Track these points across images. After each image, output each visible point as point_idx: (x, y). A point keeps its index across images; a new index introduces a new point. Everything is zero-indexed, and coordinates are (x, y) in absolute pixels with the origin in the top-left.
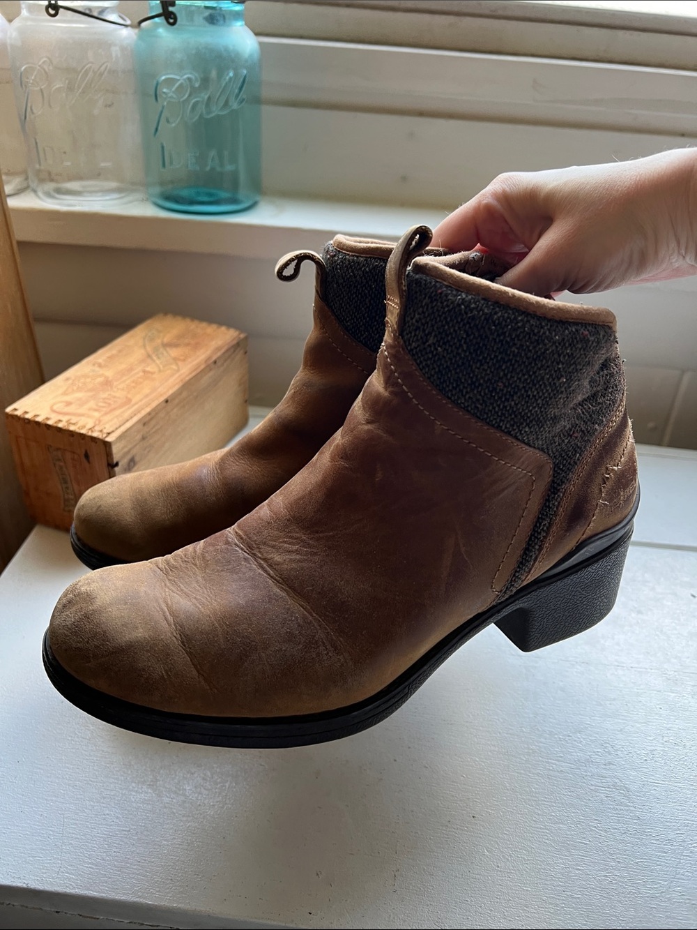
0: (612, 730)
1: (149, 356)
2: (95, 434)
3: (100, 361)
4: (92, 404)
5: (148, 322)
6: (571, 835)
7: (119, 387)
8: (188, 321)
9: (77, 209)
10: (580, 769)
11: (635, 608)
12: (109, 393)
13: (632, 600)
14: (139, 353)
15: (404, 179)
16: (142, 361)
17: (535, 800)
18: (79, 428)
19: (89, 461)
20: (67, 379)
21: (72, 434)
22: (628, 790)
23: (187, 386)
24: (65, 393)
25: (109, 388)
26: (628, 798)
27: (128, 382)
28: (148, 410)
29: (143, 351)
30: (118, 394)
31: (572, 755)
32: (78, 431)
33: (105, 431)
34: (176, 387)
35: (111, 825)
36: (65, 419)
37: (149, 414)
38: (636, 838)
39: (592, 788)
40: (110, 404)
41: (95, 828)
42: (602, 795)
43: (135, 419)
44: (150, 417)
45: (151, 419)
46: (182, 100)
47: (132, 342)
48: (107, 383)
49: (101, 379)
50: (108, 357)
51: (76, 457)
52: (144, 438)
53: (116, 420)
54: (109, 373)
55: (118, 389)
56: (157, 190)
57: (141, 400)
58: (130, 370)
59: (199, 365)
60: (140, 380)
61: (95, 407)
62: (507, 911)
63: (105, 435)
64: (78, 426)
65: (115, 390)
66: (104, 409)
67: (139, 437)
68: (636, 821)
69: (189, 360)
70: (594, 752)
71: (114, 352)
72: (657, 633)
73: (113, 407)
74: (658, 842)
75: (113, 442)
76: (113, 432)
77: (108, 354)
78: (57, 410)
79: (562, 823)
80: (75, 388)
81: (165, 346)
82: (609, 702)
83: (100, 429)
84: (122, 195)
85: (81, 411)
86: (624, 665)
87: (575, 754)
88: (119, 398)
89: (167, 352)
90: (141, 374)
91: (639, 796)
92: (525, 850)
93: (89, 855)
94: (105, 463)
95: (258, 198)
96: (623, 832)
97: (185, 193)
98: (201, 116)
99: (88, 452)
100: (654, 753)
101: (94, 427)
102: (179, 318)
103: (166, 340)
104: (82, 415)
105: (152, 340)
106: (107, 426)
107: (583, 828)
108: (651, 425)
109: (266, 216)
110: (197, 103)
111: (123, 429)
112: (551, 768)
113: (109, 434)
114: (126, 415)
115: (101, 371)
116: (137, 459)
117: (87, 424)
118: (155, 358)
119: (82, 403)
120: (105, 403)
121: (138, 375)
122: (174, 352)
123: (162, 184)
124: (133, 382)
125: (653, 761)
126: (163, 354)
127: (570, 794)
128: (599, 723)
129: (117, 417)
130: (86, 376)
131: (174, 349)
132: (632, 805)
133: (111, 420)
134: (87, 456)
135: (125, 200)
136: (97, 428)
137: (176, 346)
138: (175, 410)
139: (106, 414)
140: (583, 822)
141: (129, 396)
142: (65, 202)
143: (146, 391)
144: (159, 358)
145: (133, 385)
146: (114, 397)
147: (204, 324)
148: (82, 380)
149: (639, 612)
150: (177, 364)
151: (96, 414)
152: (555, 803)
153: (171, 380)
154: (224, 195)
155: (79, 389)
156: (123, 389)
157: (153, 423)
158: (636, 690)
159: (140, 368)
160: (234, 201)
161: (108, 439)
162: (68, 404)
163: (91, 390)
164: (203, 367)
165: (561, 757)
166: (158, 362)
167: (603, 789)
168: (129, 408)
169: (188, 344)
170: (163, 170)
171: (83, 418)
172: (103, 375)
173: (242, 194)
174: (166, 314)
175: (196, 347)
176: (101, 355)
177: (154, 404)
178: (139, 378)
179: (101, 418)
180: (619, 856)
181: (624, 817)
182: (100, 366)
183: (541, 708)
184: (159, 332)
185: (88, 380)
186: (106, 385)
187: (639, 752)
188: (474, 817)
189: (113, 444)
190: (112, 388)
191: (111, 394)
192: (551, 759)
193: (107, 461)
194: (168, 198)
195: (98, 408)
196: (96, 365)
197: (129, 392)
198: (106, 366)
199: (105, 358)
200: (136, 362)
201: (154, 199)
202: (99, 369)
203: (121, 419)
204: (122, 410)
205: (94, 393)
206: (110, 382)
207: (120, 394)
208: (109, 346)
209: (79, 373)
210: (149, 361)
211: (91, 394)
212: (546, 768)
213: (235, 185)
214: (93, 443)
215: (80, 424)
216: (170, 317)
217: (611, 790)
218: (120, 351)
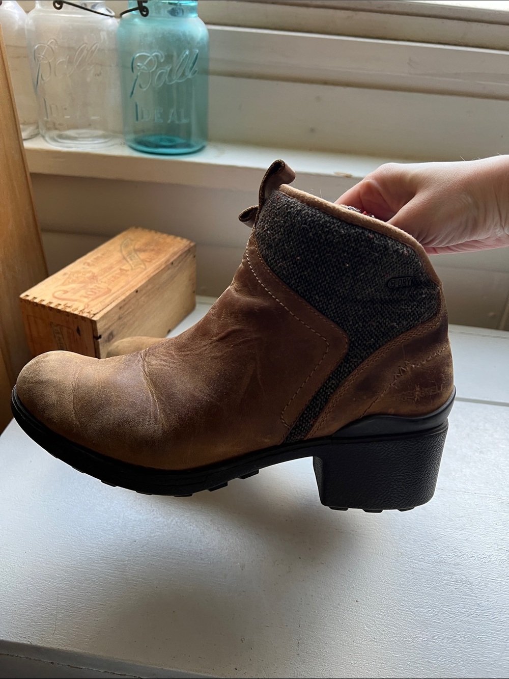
0: (460, 539)
1: (124, 258)
2: (85, 315)
3: (89, 261)
4: (83, 292)
5: (124, 233)
6: (429, 616)
7: (103, 280)
8: (153, 232)
9: (74, 150)
10: (436, 568)
11: (478, 449)
12: (94, 285)
13: (476, 443)
14: (117, 256)
15: (312, 130)
16: (120, 262)
17: (403, 590)
18: (73, 310)
19: (79, 334)
20: (65, 274)
21: (68, 314)
22: (472, 584)
23: (152, 280)
24: (63, 284)
25: (95, 281)
26: (472, 590)
27: (109, 277)
28: (123, 297)
29: (120, 254)
30: (101, 286)
31: (430, 557)
32: (72, 312)
33: (92, 312)
34: (144, 281)
35: (92, 600)
36: (63, 303)
37: (124, 300)
38: (477, 620)
39: (444, 582)
40: (95, 293)
42: (452, 587)
43: (114, 304)
44: (124, 303)
45: (125, 304)
46: (151, 71)
47: (112, 248)
48: (94, 278)
49: (89, 275)
50: (95, 259)
51: (70, 331)
52: (120, 318)
53: (99, 305)
54: (95, 270)
55: (101, 282)
56: (132, 136)
57: (118, 291)
58: (111, 268)
59: (161, 265)
60: (117, 275)
61: (85, 295)
62: (380, 671)
63: (91, 316)
64: (72, 309)
65: (100, 282)
66: (92, 297)
67: (117, 317)
68: (477, 607)
69: (154, 261)
70: (447, 555)
71: (99, 255)
72: (495, 468)
73: (97, 295)
74: (493, 623)
75: (97, 320)
76: (98, 313)
77: (95, 257)
78: (58, 297)
79: (422, 608)
80: (70, 281)
81: (136, 251)
82: (458, 519)
83: (88, 311)
84: (106, 140)
85: (74, 297)
86: (470, 492)
87: (432, 556)
88: (102, 288)
89: (137, 255)
90: (119, 271)
91: (479, 589)
92: (395, 627)
94: (91, 336)
95: (205, 143)
96: (467, 615)
97: (152, 139)
98: (165, 83)
99: (79, 327)
100: (491, 557)
101: (84, 309)
102: (147, 231)
103: (137, 247)
104: (76, 300)
105: (126, 246)
106: (93, 309)
107: (438, 612)
108: (491, 314)
109: (211, 157)
110: (162, 73)
111: (105, 311)
112: (414, 566)
113: (95, 314)
114: (107, 301)
115: (90, 269)
116: (115, 333)
117: (78, 307)
118: (129, 260)
119: (75, 291)
120: (92, 292)
121: (116, 272)
122: (143, 256)
123: (135, 132)
124: (113, 277)
125: (490, 563)
126: (134, 257)
127: (428, 586)
128: (450, 534)
129: (100, 302)
130: (78, 272)
131: (143, 253)
132: (474, 595)
133: (97, 304)
134: (78, 330)
135: (109, 144)
136: (86, 310)
137: (144, 251)
138: (143, 298)
139: (93, 300)
140: (438, 607)
141: (110, 287)
142: (66, 145)
143: (122, 284)
144: (131, 260)
145: (112, 279)
146: (99, 288)
147: (165, 235)
148: (76, 275)
149: (481, 452)
150: (145, 265)
151: (86, 300)
152: (417, 592)
153: (140, 276)
154: (180, 141)
155: (74, 282)
156: (105, 282)
157: (127, 307)
158: (478, 510)
159: (118, 267)
160: (188, 145)
161: (94, 319)
162: (66, 292)
163: (81, 282)
164: (163, 267)
165: (422, 558)
166: (131, 262)
167: (453, 583)
168: (109, 296)
169: (153, 250)
170: (136, 122)
171: (76, 303)
172: (90, 271)
173: (193, 140)
174: (137, 227)
175: (158, 252)
176: (90, 257)
177: (128, 294)
178: (116, 274)
179: (89, 303)
180: (464, 633)
181: (468, 604)
182: (89, 264)
183: (408, 522)
184: (132, 240)
185: (81, 275)
186: (93, 279)
187: (480, 556)
188: (357, 601)
189: (97, 322)
190: (97, 281)
191: (96, 286)
192: (414, 560)
193: (93, 334)
194: (140, 143)
195: (87, 296)
196: (86, 264)
197: (109, 285)
198: (93, 265)
199: (92, 259)
200: (115, 263)
201: (130, 143)
202: (88, 267)
203: (103, 304)
204: (104, 297)
205: (84, 284)
206: (96, 277)
207: (103, 285)
208: (96, 250)
209: (73, 270)
210: (124, 261)
211: (82, 285)
212: (410, 566)
213: (189, 134)
214: (83, 322)
215: (74, 307)
216: (139, 230)
217: (458, 583)
218: (103, 254)
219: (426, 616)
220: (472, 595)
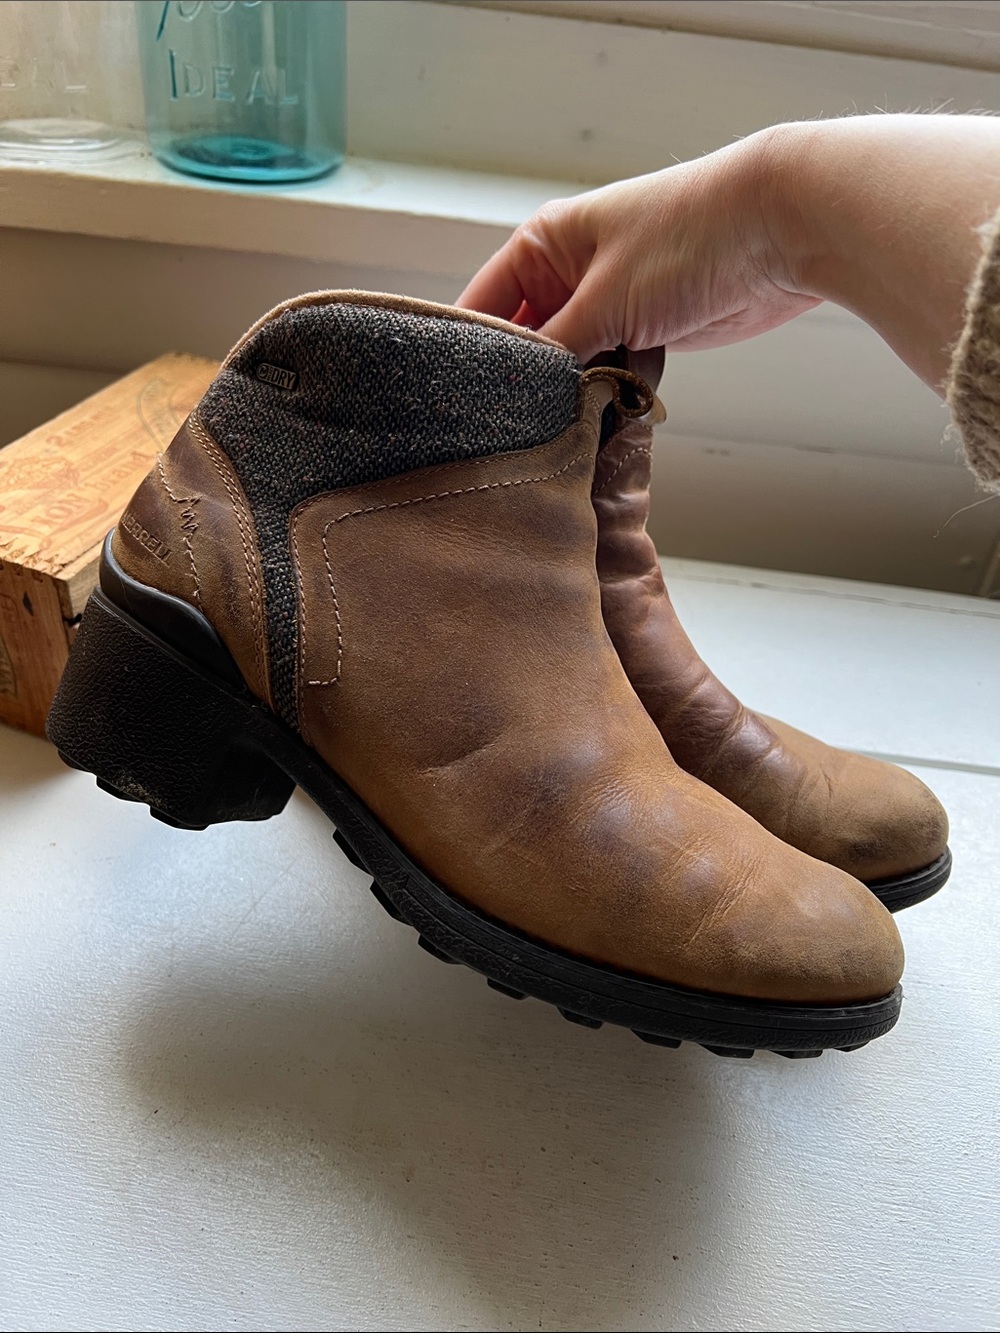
0: (909, 1098)
1: (145, 427)
2: (39, 567)
3: (60, 433)
4: (39, 511)
5: (149, 367)
6: (841, 1292)
7: (88, 481)
9: (41, 166)
10: (855, 1170)
12: (70, 491)
14: (128, 422)
15: (586, 135)
16: (133, 436)
17: (781, 1228)
18: (11, 554)
19: (31, 612)
21: (1, 564)
25: (72, 484)
27: (106, 472)
29: (135, 418)
30: (84, 494)
31: (842, 1144)
32: (9, 559)
33: (58, 561)
35: (47, 1264)
38: (949, 1298)
39: (876, 1204)
40: (70, 512)
41: (18, 1269)
42: (893, 1219)
47: (117, 402)
48: (70, 474)
49: (57, 467)
50: (74, 428)
51: (9, 603)
53: (77, 540)
54: (74, 456)
55: (86, 485)
56: (167, 138)
58: (111, 450)
60: (125, 469)
61: (43, 516)
63: (56, 569)
64: (11, 551)
65: (81, 485)
66: (59, 521)
68: (948, 1267)
70: (880, 1139)
71: (86, 418)
72: (984, 924)
73: (75, 517)
74: (985, 1306)
75: (69, 580)
76: (72, 562)
77: (76, 423)
79: (824, 1270)
80: (12, 482)
81: (174, 409)
82: (904, 1048)
83: (48, 558)
84: (106, 144)
85: (18, 523)
86: (930, 982)
87: (847, 1141)
88: (87, 501)
90: (130, 458)
91: (955, 1221)
92: (762, 1321)
93: (6, 1319)
94: (58, 617)
95: (338, 159)
97: (215, 145)
99: (29, 595)
100: (981, 1141)
101: (38, 553)
102: (201, 362)
103: (176, 400)
104: (21, 530)
105: (152, 398)
106: (62, 552)
107: (861, 1281)
108: (965, 560)
109: (352, 190)
111: (85, 560)
112: (807, 1168)
113: (64, 566)
114: (97, 533)
115: (61, 452)
117: (25, 548)
118: (155, 430)
119: (21, 507)
120: (62, 509)
121: (123, 462)
124: (114, 472)
125: (978, 1157)
126: (169, 424)
127: (838, 1216)
128: (887, 1086)
129: (79, 535)
130: (32, 460)
132: (942, 1236)
133: (72, 540)
134: (27, 602)
135: (113, 153)
136: (44, 555)
139: (62, 529)
140: (861, 1269)
141: (105, 498)
144: (161, 431)
145: (113, 477)
146: (79, 499)
148: (27, 468)
151: (46, 530)
152: (813, 1232)
154: (281, 150)
155: (20, 484)
156: (94, 486)
159: (129, 448)
160: (298, 162)
161: (61, 576)
163: (38, 486)
165: (825, 1147)
166: (159, 438)
167: (895, 1206)
168: (102, 520)
170: (172, 99)
171: (20, 536)
172: (63, 459)
173: (310, 151)
174: (179, 354)
176: (64, 423)
178: (123, 466)
179: (52, 538)
181: (929, 1259)
182: (59, 442)
184: (167, 384)
185: (37, 467)
186: (67, 476)
187: (954, 1140)
188: (675, 1258)
189: (70, 584)
190: (76, 483)
191: (72, 495)
192: (806, 1151)
193: (62, 612)
194: (184, 153)
195: (48, 518)
196: (53, 441)
197: (104, 491)
198: (70, 443)
199: (68, 429)
200: (122, 438)
201: (159, 153)
202: (56, 448)
203: (86, 539)
204: (89, 523)
205: (45, 490)
206: (74, 471)
207: (89, 493)
208: (79, 407)
209: (21, 456)
210: (146, 436)
211: (38, 492)
212: (798, 1168)
213: (300, 134)
214: (36, 582)
215: (16, 546)
216: (185, 359)
217: (907, 1208)
218: (96, 417)
219: (834, 1292)
220: (938, 1235)
